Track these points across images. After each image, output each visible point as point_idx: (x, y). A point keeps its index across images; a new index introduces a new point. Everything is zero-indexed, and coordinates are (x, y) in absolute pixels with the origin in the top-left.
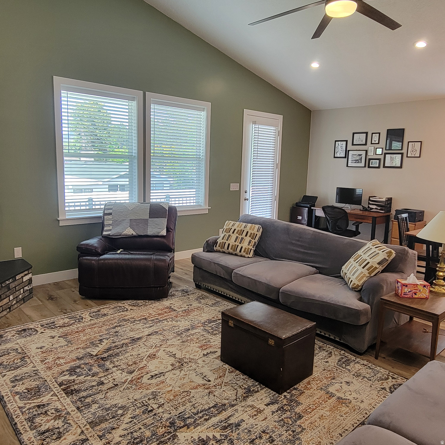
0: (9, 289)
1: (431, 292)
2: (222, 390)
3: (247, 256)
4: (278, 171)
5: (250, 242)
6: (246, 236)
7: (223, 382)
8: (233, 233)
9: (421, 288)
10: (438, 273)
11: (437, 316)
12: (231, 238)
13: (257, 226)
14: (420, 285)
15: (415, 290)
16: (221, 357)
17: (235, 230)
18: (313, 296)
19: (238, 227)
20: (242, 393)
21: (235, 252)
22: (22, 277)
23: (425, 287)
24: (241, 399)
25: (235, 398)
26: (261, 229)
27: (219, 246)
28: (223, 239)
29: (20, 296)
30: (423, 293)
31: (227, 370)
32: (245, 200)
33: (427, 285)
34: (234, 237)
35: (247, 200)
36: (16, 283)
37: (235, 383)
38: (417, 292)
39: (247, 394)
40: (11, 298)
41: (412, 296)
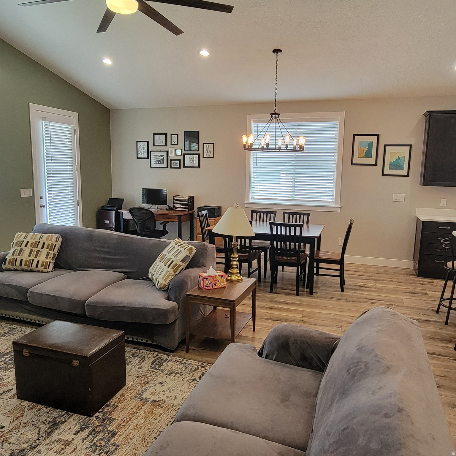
1: (227, 280)
2: (19, 433)
4: (78, 174)
5: (48, 255)
6: (43, 248)
7: (21, 424)
8: (26, 246)
9: (219, 278)
10: (232, 263)
11: (233, 301)
12: (23, 252)
13: (55, 236)
14: (218, 276)
15: (215, 281)
16: (17, 395)
17: (28, 242)
18: (121, 303)
19: (31, 239)
20: (46, 429)
21: (31, 268)
23: (223, 277)
24: (45, 436)
25: (37, 437)
27: (9, 264)
28: (13, 255)
30: (221, 283)
31: (27, 407)
32: (41, 207)
33: (224, 275)
34: (27, 250)
35: (44, 207)
37: (36, 421)
38: (216, 283)
39: (52, 428)
41: (213, 287)
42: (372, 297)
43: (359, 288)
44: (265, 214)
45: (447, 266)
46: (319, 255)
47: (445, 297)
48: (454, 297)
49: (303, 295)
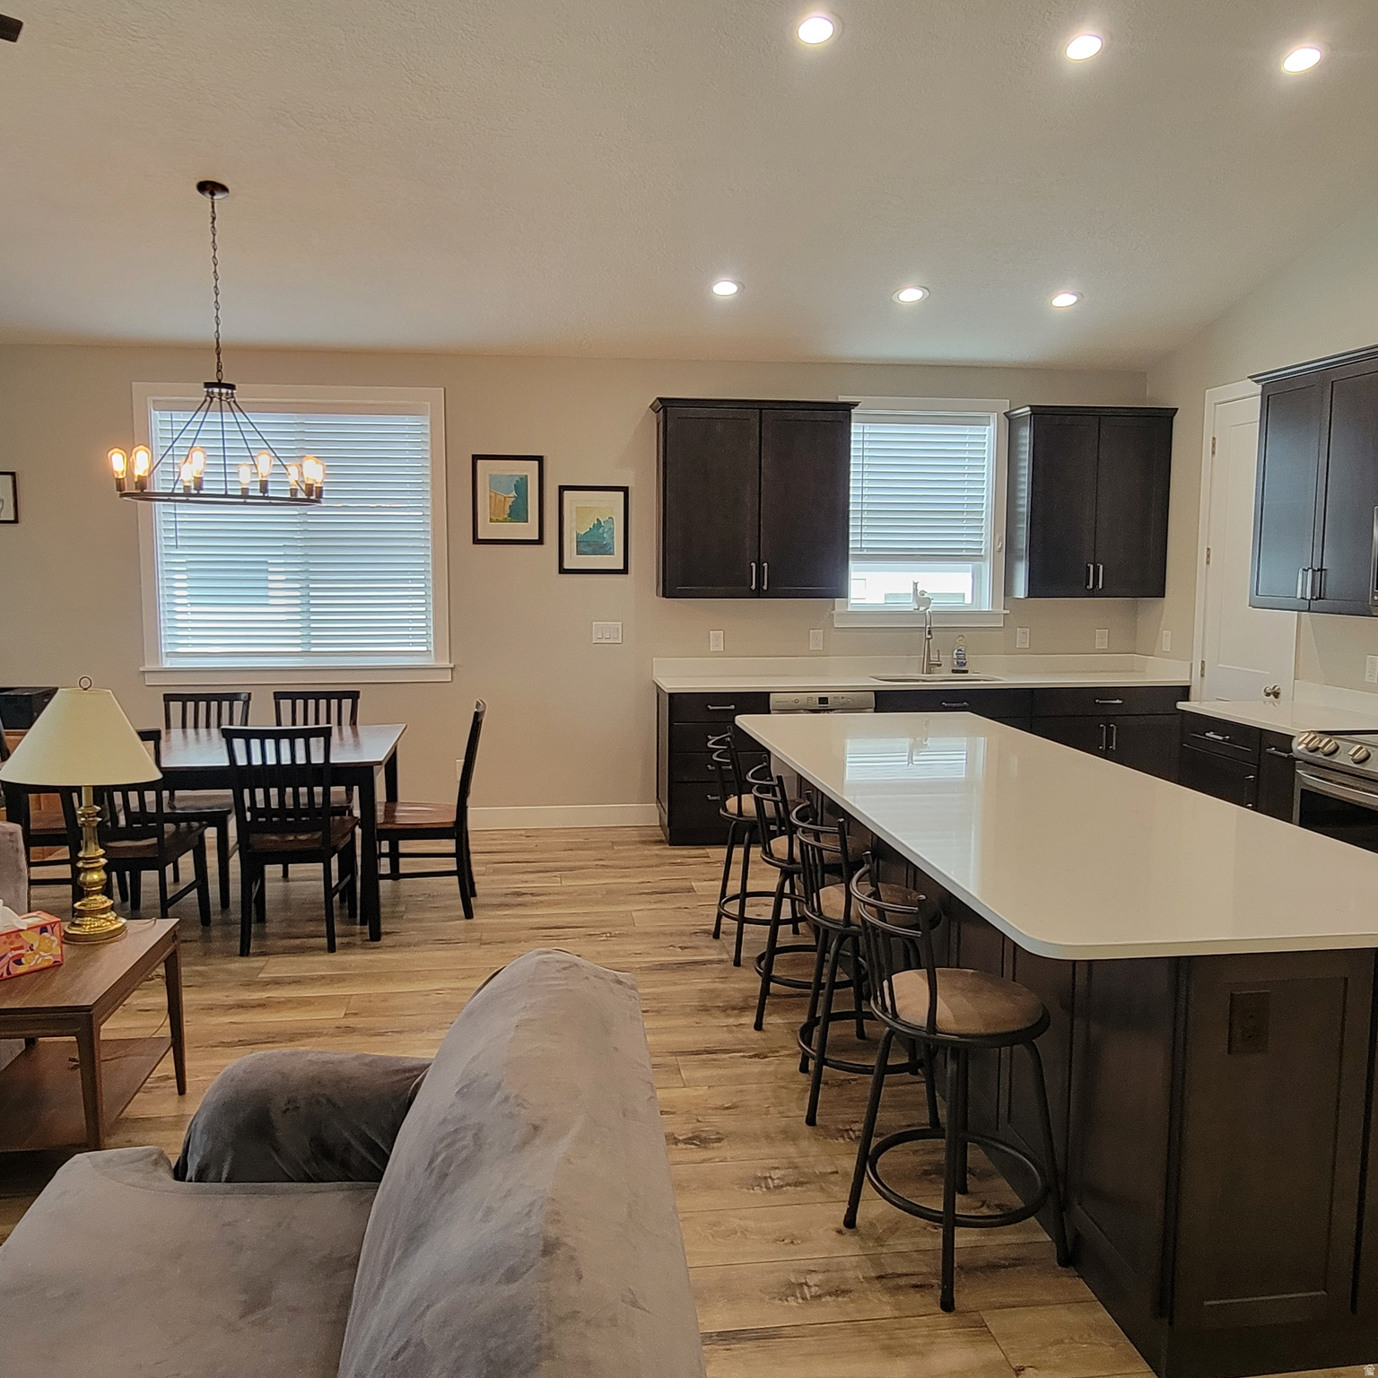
1: (68, 939)
9: (33, 938)
10: (85, 877)
11: (87, 1009)
14: (28, 929)
15: (15, 949)
23: (47, 931)
30: (41, 953)
33: (50, 924)
38: (22, 955)
41: (9, 973)
42: (551, 920)
43: (517, 899)
44: (202, 705)
45: (726, 811)
46: (395, 817)
47: (729, 893)
48: (749, 889)
49: (348, 946)
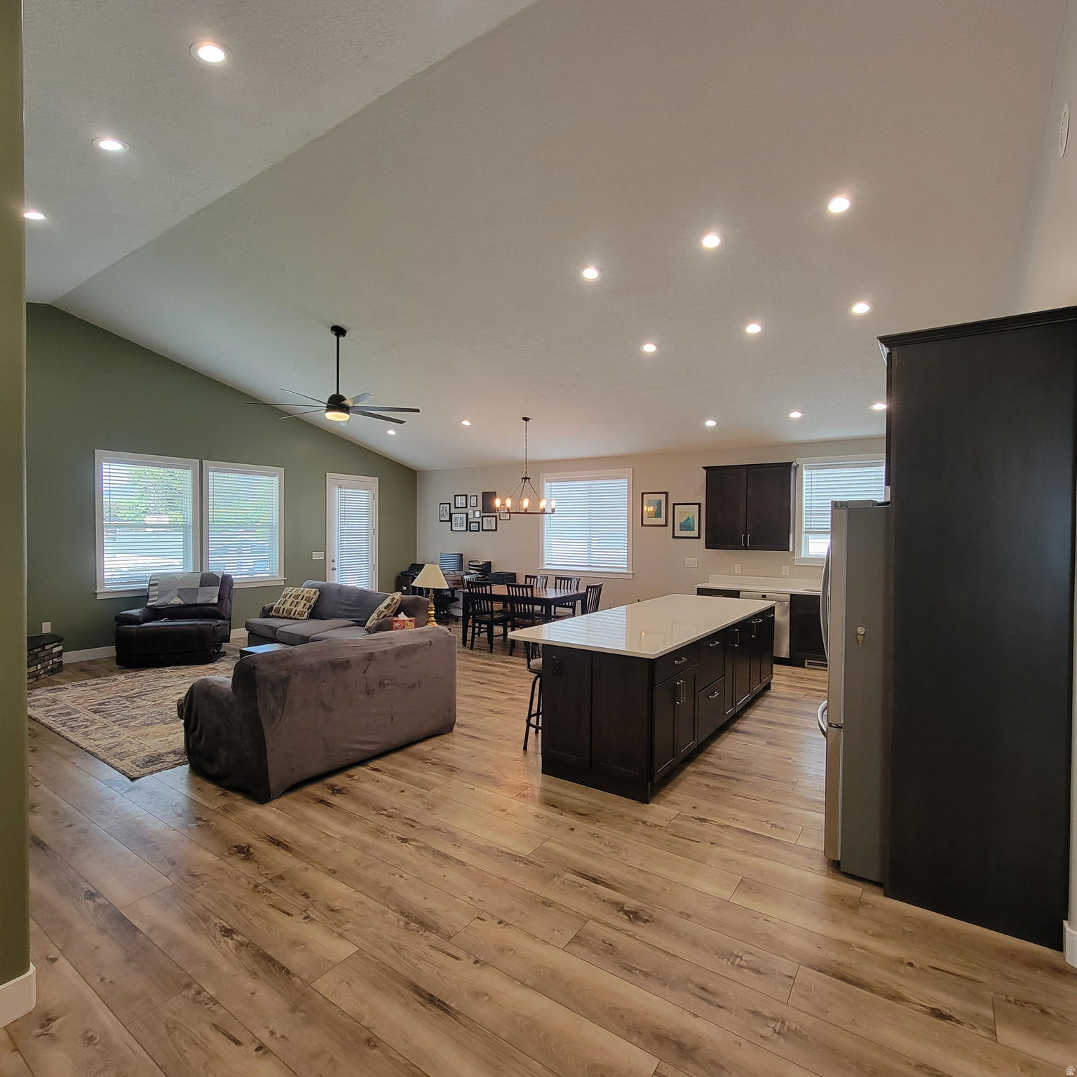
0: (37, 658)
3: (300, 618)
5: (305, 605)
6: (302, 599)
8: (290, 598)
12: (286, 603)
13: (314, 590)
17: (292, 594)
19: (295, 592)
21: (290, 616)
22: (52, 648)
26: (318, 593)
27: (275, 612)
28: (279, 604)
29: (49, 667)
34: (289, 601)
36: (45, 653)
40: (39, 667)
